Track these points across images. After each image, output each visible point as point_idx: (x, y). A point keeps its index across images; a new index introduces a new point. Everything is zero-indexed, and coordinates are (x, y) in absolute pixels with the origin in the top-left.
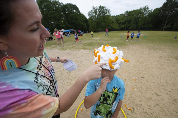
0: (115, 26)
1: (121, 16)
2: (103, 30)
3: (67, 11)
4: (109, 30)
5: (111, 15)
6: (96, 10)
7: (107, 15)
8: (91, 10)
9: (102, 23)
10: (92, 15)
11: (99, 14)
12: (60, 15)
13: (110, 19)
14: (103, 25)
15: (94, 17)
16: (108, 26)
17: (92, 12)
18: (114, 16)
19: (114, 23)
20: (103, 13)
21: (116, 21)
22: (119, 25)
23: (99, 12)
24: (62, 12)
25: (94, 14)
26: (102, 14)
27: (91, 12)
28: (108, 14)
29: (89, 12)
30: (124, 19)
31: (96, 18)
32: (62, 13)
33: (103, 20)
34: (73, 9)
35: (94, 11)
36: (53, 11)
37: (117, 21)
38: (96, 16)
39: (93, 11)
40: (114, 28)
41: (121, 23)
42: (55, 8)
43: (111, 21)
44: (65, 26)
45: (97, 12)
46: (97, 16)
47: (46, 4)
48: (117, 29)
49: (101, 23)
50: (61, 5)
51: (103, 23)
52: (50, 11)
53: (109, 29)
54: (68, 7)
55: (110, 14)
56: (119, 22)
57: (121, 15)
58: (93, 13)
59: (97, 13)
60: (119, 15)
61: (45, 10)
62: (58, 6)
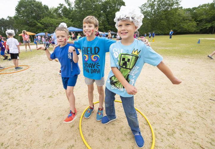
0: (188, 26)
1: (204, 7)
2: (162, 32)
3: (108, 9)
4: (176, 33)
5: (182, 7)
6: (152, 2)
7: (173, 8)
8: (144, 4)
9: (162, 21)
10: (145, 11)
11: (157, 8)
12: (98, 15)
13: (179, 15)
14: (164, 25)
15: (148, 13)
16: (174, 26)
17: (146, 5)
18: (189, 10)
19: (186, 21)
20: (165, 6)
21: (191, 18)
22: (198, 24)
23: (159, 5)
24: (101, 10)
25: (149, 9)
26: (163, 8)
27: (144, 6)
28: (176, 7)
29: (140, 7)
30: (211, 12)
31: (152, 14)
32: (102, 12)
33: (163, 16)
34: (117, 5)
35: (150, 4)
36: (92, 10)
37: (193, 17)
38: (151, 11)
39: (148, 5)
40: (186, 30)
41: (202, 20)
42: (94, 6)
43: (181, 17)
44: (104, 28)
45: (155, 5)
46: (154, 12)
47: (84, 2)
48: (193, 31)
49: (160, 21)
50: (102, 2)
51: (164, 22)
52: (88, 10)
53: (176, 31)
54: (110, 3)
55: (180, 6)
56: (199, 19)
57: (205, 5)
58: (147, 8)
59: (154, 7)
60: (199, 7)
61: (83, 9)
62: (98, 3)
